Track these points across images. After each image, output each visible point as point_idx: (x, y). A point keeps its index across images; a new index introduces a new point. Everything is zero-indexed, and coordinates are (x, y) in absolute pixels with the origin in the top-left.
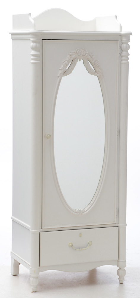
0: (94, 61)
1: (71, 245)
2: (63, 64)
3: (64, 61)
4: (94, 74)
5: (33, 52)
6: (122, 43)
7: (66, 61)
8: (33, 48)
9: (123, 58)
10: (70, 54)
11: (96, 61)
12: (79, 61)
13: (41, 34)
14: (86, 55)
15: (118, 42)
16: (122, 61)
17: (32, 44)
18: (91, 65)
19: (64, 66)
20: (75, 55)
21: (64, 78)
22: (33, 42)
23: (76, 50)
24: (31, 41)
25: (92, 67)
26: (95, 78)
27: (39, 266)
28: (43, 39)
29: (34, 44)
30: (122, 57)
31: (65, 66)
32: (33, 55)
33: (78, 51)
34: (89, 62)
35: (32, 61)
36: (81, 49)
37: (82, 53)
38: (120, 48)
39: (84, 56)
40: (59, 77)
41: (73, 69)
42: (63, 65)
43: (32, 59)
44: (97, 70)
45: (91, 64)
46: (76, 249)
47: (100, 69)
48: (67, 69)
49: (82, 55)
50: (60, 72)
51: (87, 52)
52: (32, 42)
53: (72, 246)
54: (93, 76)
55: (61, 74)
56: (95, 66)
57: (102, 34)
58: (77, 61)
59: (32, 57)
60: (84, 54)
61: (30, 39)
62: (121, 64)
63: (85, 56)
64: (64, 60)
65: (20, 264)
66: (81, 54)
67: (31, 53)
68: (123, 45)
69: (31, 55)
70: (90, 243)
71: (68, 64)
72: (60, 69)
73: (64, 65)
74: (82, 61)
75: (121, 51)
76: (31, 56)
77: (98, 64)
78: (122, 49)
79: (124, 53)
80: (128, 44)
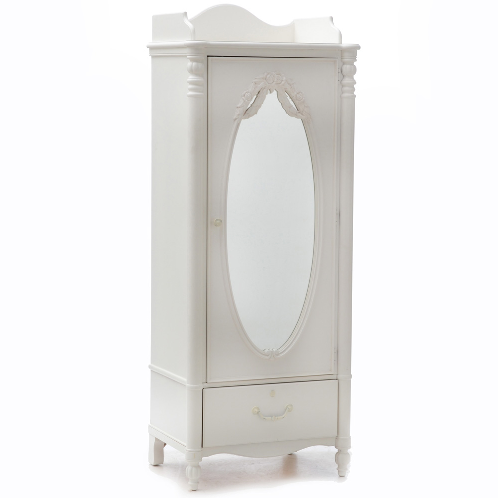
0: (295, 93)
1: (256, 410)
2: (243, 97)
3: (244, 93)
4: (296, 116)
5: (191, 78)
6: (344, 63)
7: (248, 92)
8: (191, 71)
9: (346, 89)
10: (255, 80)
11: (298, 93)
12: (270, 93)
13: (206, 46)
14: (283, 83)
15: (336, 61)
16: (342, 93)
17: (189, 64)
18: (290, 100)
19: (245, 101)
20: (263, 83)
21: (244, 123)
22: (192, 60)
23: (266, 74)
24: (188, 58)
25: (292, 103)
27: (202, 447)
28: (208, 56)
29: (194, 64)
30: (343, 86)
31: (247, 101)
32: (191, 83)
33: (268, 76)
34: (288, 95)
35: (191, 93)
36: (274, 73)
37: (275, 80)
38: (340, 71)
39: (280, 83)
40: (237, 120)
41: (260, 106)
42: (243, 99)
43: (191, 90)
44: (301, 108)
45: (291, 98)
46: (265, 418)
47: (306, 107)
48: (249, 106)
49: (277, 84)
50: (238, 112)
51: (284, 78)
52: (190, 60)
53: (258, 413)
54: (294, 119)
55: (239, 115)
56: (297, 101)
57: (310, 47)
58: (267, 94)
59: (190, 86)
60: (279, 81)
61: (186, 56)
62: (341, 98)
63: (280, 85)
64: (245, 92)
65: (165, 444)
67: (188, 80)
68: (345, 66)
69: (188, 82)
70: (290, 408)
71: (252, 98)
72: (237, 106)
73: (244, 99)
74: (275, 92)
75: (342, 76)
76: (188, 84)
77: (304, 98)
78: (344, 73)
79: (346, 81)
80: (354, 65)
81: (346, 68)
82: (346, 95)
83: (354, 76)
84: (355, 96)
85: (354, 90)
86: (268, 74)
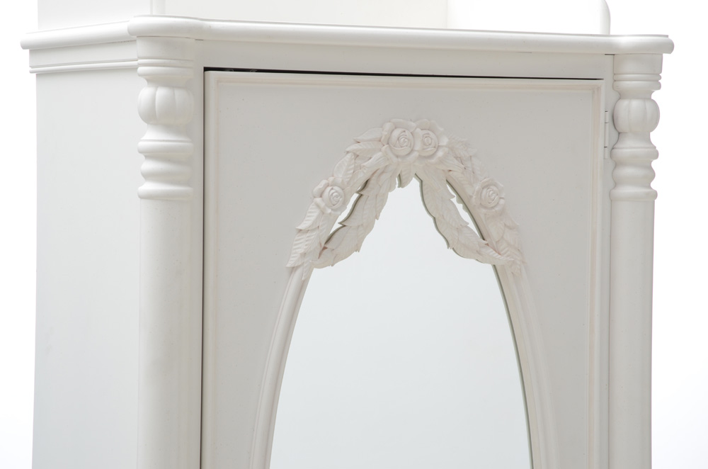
0: (477, 187)
2: (318, 200)
3: (321, 186)
4: (479, 256)
5: (153, 137)
6: (621, 96)
7: (334, 184)
8: (152, 117)
9: (627, 171)
10: (355, 147)
11: (487, 186)
12: (401, 185)
13: (199, 36)
14: (440, 154)
15: (599, 88)
16: (616, 185)
17: (146, 93)
18: (460, 207)
19: (323, 213)
20: (380, 154)
21: (321, 278)
22: (154, 80)
23: (388, 126)
24: (140, 75)
25: (465, 216)
26: (480, 276)
28: (206, 69)
29: (161, 93)
30: (618, 164)
31: (329, 211)
32: (151, 154)
33: (396, 133)
34: (454, 194)
35: (150, 187)
36: (413, 124)
37: (418, 147)
38: (608, 119)
39: (431, 157)
40: (298, 272)
41: (368, 227)
42: (318, 206)
43: (149, 176)
44: (494, 230)
45: (461, 200)
47: (510, 228)
48: (337, 226)
49: (421, 157)
50: (302, 245)
51: (445, 141)
52: (148, 81)
54: (471, 263)
55: (304, 255)
56: (484, 211)
57: (525, 43)
58: (391, 188)
59: (150, 166)
60: (430, 150)
61: (134, 69)
62: (612, 200)
63: (433, 161)
64: (324, 182)
66: (412, 151)
67: (142, 144)
68: (624, 104)
69: (141, 152)
71: (345, 203)
72: (300, 227)
73: (323, 205)
74: (415, 183)
75: (615, 134)
76: (142, 157)
77: (502, 202)
78: (623, 123)
79: (629, 147)
80: (654, 102)
81: (630, 109)
82: (626, 190)
83: (651, 133)
84: (655, 195)
85: (652, 175)
86: (396, 128)
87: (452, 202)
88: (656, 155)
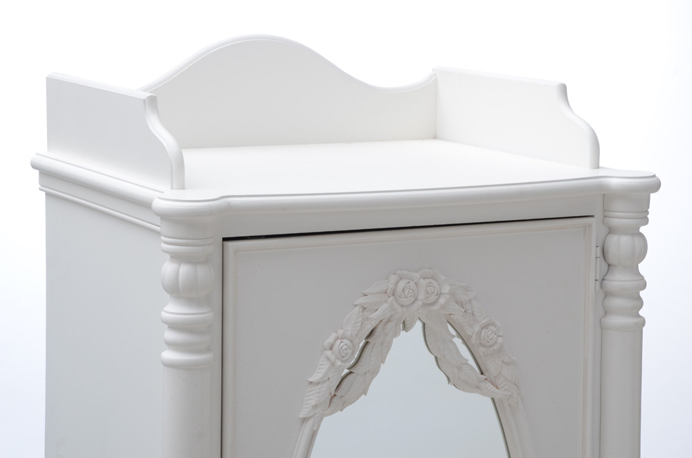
0: (477, 328)
2: (329, 353)
3: (330, 340)
4: (477, 388)
5: (173, 310)
6: (611, 231)
7: (343, 338)
8: (176, 291)
9: (617, 302)
10: (362, 300)
11: (485, 327)
12: (405, 328)
14: (442, 301)
15: (590, 226)
16: (606, 313)
17: (169, 268)
18: (458, 341)
19: (333, 364)
20: (386, 305)
22: (177, 258)
23: (393, 278)
25: (465, 354)
26: (480, 405)
28: (225, 239)
29: (184, 269)
30: (607, 294)
31: (339, 363)
32: (174, 326)
33: (402, 284)
34: (455, 333)
35: (169, 355)
36: (417, 275)
37: (422, 296)
38: (599, 252)
39: (433, 303)
41: (375, 372)
42: (328, 359)
43: (173, 346)
44: (492, 366)
45: (462, 339)
47: (508, 364)
48: (345, 373)
49: (425, 305)
50: (314, 397)
51: (446, 289)
52: (171, 258)
55: (316, 407)
56: (482, 349)
58: (396, 334)
59: (171, 335)
60: (433, 298)
62: (602, 328)
63: (435, 308)
64: (334, 335)
66: (416, 299)
67: (164, 315)
68: (614, 239)
69: (164, 323)
71: (353, 354)
72: (311, 380)
73: (333, 358)
75: (606, 266)
76: (166, 328)
77: (500, 340)
78: (612, 257)
79: (618, 280)
80: (642, 236)
81: (620, 244)
82: (615, 320)
83: (639, 265)
84: (643, 323)
85: (640, 304)
86: (400, 279)
87: (453, 342)
88: (644, 286)
